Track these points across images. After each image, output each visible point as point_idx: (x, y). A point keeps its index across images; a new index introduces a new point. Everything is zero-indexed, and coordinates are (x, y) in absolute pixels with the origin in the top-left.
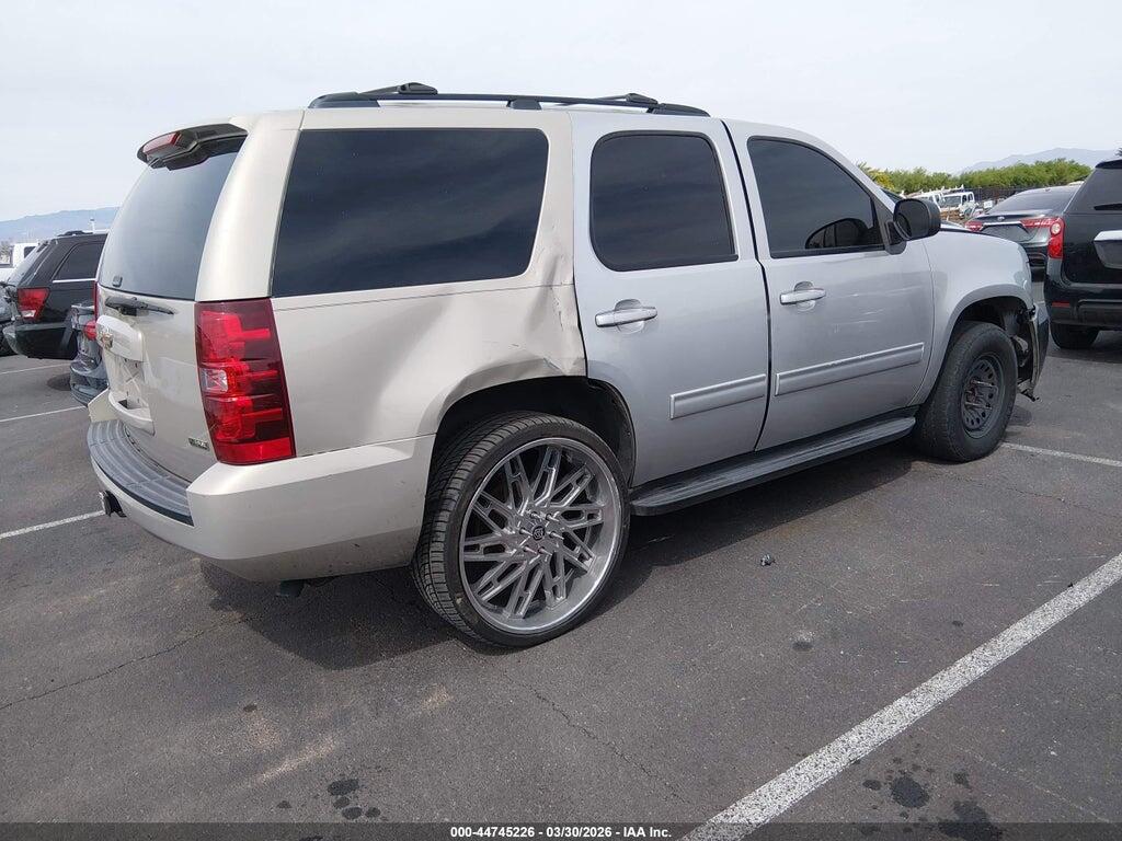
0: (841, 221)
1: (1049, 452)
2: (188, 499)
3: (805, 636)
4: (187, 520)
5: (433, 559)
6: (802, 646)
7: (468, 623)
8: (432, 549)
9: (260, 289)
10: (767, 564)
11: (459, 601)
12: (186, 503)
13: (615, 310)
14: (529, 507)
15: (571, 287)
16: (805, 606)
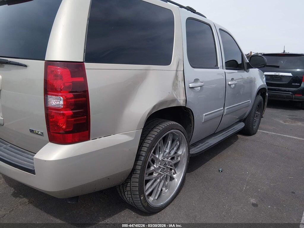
0: (230, 61)
1: (270, 133)
2: (34, 161)
3: (253, 201)
4: (32, 172)
5: (133, 181)
6: (255, 205)
7: (144, 206)
8: (132, 177)
9: (79, 57)
10: (222, 172)
11: (142, 198)
12: (33, 163)
13: (194, 82)
14: (163, 156)
15: (183, 72)
16: (244, 188)
